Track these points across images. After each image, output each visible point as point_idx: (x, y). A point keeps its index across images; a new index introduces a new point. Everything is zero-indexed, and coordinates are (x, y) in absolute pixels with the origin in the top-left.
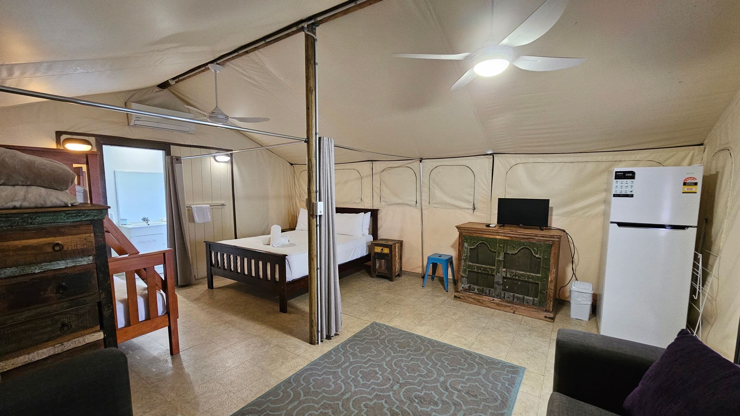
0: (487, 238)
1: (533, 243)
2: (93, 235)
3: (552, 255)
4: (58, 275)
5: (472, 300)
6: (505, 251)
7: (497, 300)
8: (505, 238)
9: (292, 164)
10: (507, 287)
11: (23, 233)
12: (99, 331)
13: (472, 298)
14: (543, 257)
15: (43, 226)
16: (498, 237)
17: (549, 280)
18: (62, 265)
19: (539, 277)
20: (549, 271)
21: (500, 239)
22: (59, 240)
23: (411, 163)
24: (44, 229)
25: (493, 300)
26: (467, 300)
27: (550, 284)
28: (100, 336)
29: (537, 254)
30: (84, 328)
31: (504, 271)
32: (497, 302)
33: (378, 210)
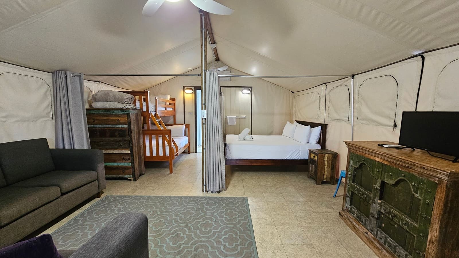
0: (368, 158)
1: (413, 175)
2: (127, 118)
3: (437, 201)
4: (119, 130)
5: (350, 223)
6: (382, 179)
7: (370, 235)
8: (385, 162)
9: (293, 92)
10: (383, 225)
11: (112, 115)
12: (129, 150)
13: (350, 222)
14: (425, 199)
15: (116, 114)
16: (378, 160)
17: (429, 238)
18: (120, 126)
19: (416, 227)
20: (430, 224)
21: (379, 162)
22: (119, 118)
23: (347, 81)
24: (116, 115)
25: (367, 233)
26: (346, 221)
27: (429, 245)
28: (129, 152)
29: (417, 194)
30: (125, 148)
31: (379, 204)
32: (369, 237)
33: (327, 124)
